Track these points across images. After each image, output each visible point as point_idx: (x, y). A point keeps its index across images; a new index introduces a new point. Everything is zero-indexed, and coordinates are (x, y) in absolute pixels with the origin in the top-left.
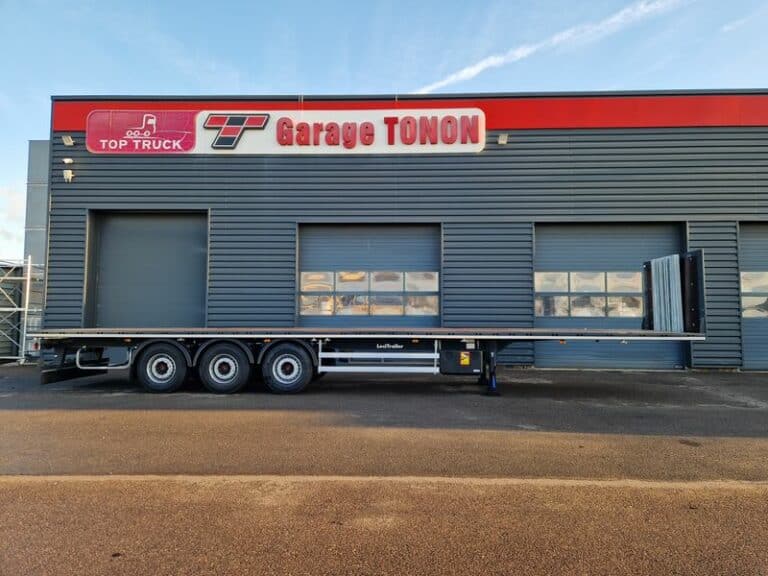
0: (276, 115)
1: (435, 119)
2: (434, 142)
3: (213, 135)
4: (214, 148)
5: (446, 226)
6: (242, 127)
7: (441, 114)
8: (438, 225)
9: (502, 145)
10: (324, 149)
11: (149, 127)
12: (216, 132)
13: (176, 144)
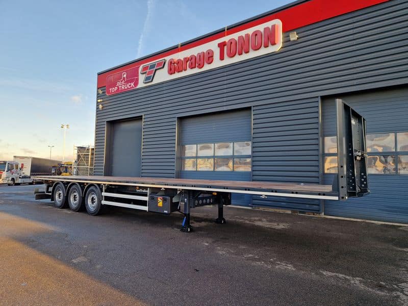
0: (168, 58)
1: (247, 35)
2: (247, 52)
3: (144, 76)
4: (145, 83)
5: (255, 108)
6: (154, 69)
7: (250, 31)
8: (249, 108)
9: (294, 41)
10: (189, 72)
11: (124, 79)
12: (145, 75)
13: (132, 84)
